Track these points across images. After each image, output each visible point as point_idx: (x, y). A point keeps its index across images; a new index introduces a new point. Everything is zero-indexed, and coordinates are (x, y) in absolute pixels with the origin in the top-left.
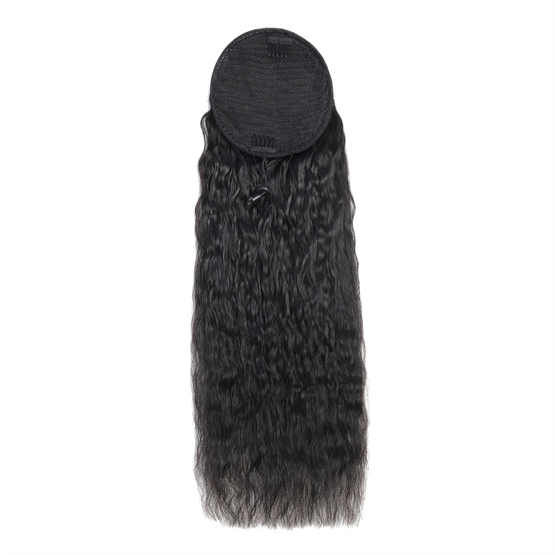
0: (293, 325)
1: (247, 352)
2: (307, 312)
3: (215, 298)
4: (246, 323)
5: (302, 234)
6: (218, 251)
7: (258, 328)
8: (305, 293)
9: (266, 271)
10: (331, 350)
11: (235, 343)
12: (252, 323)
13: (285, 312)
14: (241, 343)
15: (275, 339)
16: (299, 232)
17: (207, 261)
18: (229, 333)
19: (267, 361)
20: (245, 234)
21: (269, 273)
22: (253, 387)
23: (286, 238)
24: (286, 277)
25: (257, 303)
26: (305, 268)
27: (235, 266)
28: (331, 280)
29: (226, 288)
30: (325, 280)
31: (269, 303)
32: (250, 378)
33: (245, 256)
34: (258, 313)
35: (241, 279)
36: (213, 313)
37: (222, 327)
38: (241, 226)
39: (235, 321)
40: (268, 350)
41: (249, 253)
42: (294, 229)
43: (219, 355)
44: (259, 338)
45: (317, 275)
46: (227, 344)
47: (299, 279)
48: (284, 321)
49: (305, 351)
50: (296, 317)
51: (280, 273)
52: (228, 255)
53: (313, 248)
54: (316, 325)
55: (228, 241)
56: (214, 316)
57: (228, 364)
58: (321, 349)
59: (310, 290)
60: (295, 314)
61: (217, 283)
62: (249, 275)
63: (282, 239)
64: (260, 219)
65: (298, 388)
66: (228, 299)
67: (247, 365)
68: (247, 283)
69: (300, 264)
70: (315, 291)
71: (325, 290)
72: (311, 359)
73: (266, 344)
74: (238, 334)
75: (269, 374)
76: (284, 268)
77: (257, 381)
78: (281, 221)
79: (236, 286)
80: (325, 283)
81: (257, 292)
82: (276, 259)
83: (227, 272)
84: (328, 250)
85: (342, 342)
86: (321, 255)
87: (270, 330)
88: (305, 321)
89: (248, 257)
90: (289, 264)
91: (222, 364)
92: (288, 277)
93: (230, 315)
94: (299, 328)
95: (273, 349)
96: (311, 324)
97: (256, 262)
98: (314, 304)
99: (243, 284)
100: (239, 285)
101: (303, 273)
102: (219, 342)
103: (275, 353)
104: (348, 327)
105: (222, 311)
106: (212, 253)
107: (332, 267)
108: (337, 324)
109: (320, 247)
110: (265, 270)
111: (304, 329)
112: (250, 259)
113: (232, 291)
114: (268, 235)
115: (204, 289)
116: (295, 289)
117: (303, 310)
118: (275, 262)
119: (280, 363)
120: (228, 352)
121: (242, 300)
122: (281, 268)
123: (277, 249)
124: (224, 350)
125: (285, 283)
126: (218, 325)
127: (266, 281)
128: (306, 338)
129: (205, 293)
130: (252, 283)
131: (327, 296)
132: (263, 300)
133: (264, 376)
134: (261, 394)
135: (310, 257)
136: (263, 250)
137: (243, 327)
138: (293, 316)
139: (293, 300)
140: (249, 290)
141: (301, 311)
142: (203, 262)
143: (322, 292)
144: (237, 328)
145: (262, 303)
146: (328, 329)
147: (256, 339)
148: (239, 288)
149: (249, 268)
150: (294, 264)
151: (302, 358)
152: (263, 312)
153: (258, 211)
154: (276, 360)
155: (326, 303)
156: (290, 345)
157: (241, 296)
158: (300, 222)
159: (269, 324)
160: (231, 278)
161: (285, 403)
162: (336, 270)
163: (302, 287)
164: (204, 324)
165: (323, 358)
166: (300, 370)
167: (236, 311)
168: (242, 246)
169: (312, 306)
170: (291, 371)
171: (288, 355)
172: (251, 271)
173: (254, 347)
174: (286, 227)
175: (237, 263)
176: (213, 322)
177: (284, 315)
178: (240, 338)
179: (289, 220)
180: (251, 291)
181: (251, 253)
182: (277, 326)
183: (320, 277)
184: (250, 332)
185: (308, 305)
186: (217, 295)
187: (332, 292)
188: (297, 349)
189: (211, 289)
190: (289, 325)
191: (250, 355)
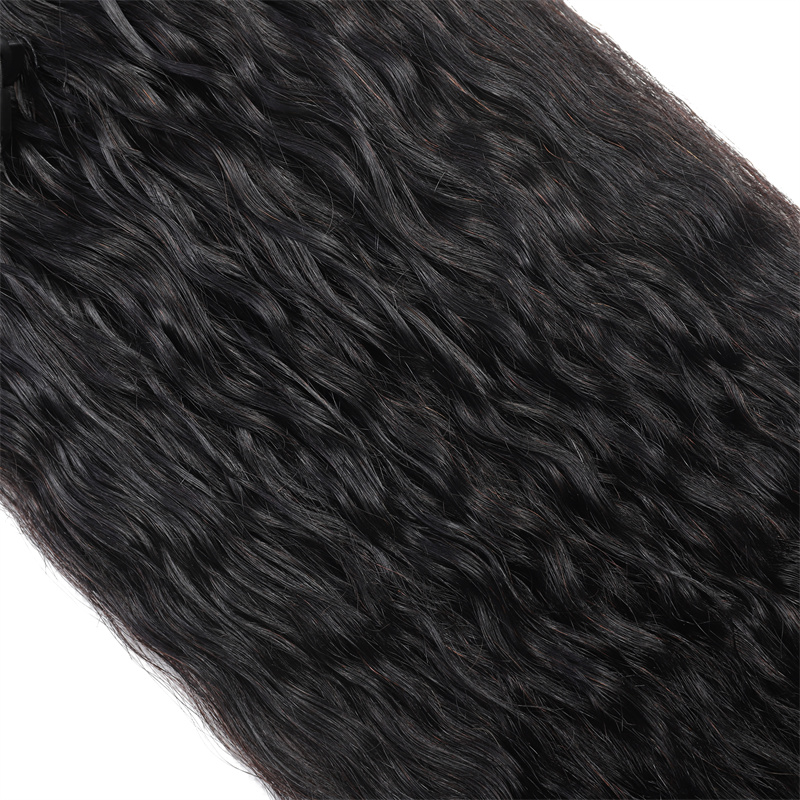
0: (537, 404)
1: (479, 656)
2: (539, 310)
3: (206, 577)
4: (382, 558)
5: (265, 68)
6: (56, 415)
7: (435, 534)
8: (472, 253)
9: (279, 313)
10: (733, 361)
11: (416, 662)
12: (401, 540)
13: (470, 385)
14: (434, 645)
15: (520, 512)
16: (248, 68)
17: (54, 484)
18: (365, 648)
19: (570, 618)
20: (83, 268)
21: (292, 311)
22: (606, 757)
23: (232, 136)
24: (359, 265)
25: (353, 450)
26: (391, 170)
27: (159, 404)
28: (514, 118)
29: (208, 507)
30: (493, 138)
31: (391, 410)
32: (570, 736)
33: (159, 340)
34: (389, 482)
35: (223, 423)
36: (248, 633)
37: (324, 652)
38: (39, 252)
39: (341, 590)
40: (535, 577)
41: (163, 315)
42: (225, 81)
43: (405, 757)
44: (469, 565)
45: (449, 149)
46: (393, 692)
47: (406, 227)
48: (494, 424)
49: (654, 453)
50: (524, 368)
51: (327, 271)
52: (102, 392)
53: (350, 75)
54: (608, 325)
55: (48, 350)
56: (261, 640)
57: (462, 762)
58: (697, 392)
59: (475, 225)
60: (506, 360)
61: (160, 524)
62: (232, 385)
63: (219, 154)
64: (77, 167)
65: (749, 605)
66: (251, 535)
67: (520, 698)
68: (256, 417)
69: (363, 170)
70: (498, 211)
71: (527, 175)
72: (701, 463)
73: (514, 567)
74: (396, 622)
75: (613, 657)
76: (326, 240)
77: (601, 721)
78: (152, 99)
79: (232, 464)
80: (504, 150)
81: (316, 415)
82: (267, 240)
83: (154, 454)
84: (403, 33)
85: (747, 293)
86: (403, 72)
87: (479, 500)
88: (561, 348)
89: (169, 331)
90: (322, 208)
91: (443, 783)
92: (367, 258)
93: (311, 584)
94: (565, 394)
95: (548, 559)
96: (587, 339)
97: (214, 314)
98: (536, 257)
99: (245, 438)
100: (239, 455)
101: (398, 191)
102: (362, 713)
103: (569, 566)
104: (719, 219)
105: (271, 596)
106: (43, 446)
107: (474, 70)
108: (669, 249)
109: (368, 49)
110: (270, 311)
111: (583, 381)
112: (185, 331)
113: (234, 497)
114: (159, 194)
115: (139, 588)
116: (431, 277)
117: (519, 317)
118: (275, 254)
119: (614, 582)
120: (425, 718)
121: (294, 494)
122: (314, 249)
123: (237, 201)
124: (408, 726)
125: (374, 285)
126: (305, 659)
127: (310, 347)
128: (614, 402)
129: (157, 595)
130: (269, 399)
131: (550, 188)
132: (361, 424)
133: (604, 681)
134: (660, 758)
135: (372, 117)
136: (194, 251)
137: (387, 581)
138: (510, 377)
139: (456, 320)
140: (287, 437)
141: (516, 329)
142: (45, 501)
143: (523, 191)
144: (371, 607)
145: (369, 435)
146: (655, 297)
147: (463, 580)
148: (250, 465)
149: (215, 363)
150: (339, 194)
151: (670, 489)
152: (400, 462)
153: (43, 148)
154: (591, 588)
155: (572, 218)
156: (589, 481)
157: (278, 484)
158: (219, 37)
159: (459, 484)
160: (189, 457)
161: (761, 704)
162: (495, 68)
163: (444, 246)
164: (261, 702)
165: (733, 418)
166: (698, 534)
167: (314, 553)
168: (112, 312)
169: (536, 276)
170: (674, 574)
171: (614, 527)
172: (231, 365)
173: (483, 616)
174: (189, 104)
175: (155, 385)
176: (280, 667)
177: (474, 402)
178: (414, 632)
179: (174, 66)
180: (295, 433)
181: (170, 306)
182: (487, 465)
183: (464, 146)
184: (424, 575)
185: (520, 284)
186: (204, 560)
187: (551, 156)
188: (623, 473)
189: (160, 564)
190: (524, 421)
191: (495, 657)
